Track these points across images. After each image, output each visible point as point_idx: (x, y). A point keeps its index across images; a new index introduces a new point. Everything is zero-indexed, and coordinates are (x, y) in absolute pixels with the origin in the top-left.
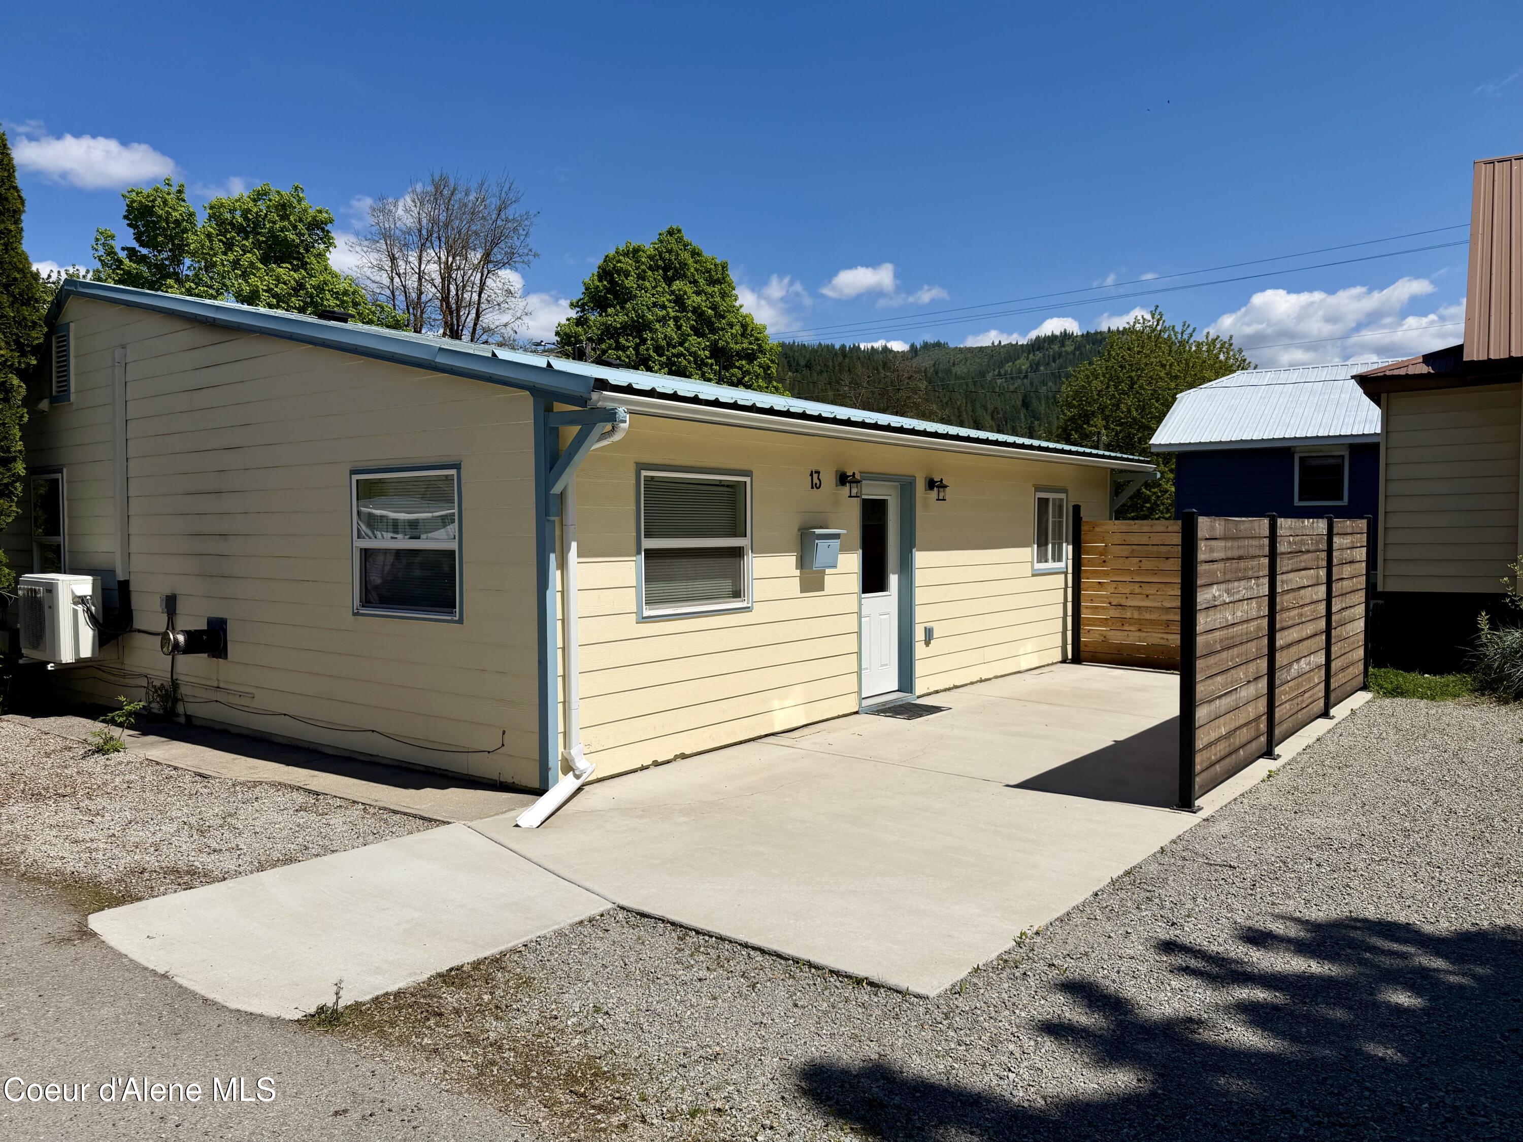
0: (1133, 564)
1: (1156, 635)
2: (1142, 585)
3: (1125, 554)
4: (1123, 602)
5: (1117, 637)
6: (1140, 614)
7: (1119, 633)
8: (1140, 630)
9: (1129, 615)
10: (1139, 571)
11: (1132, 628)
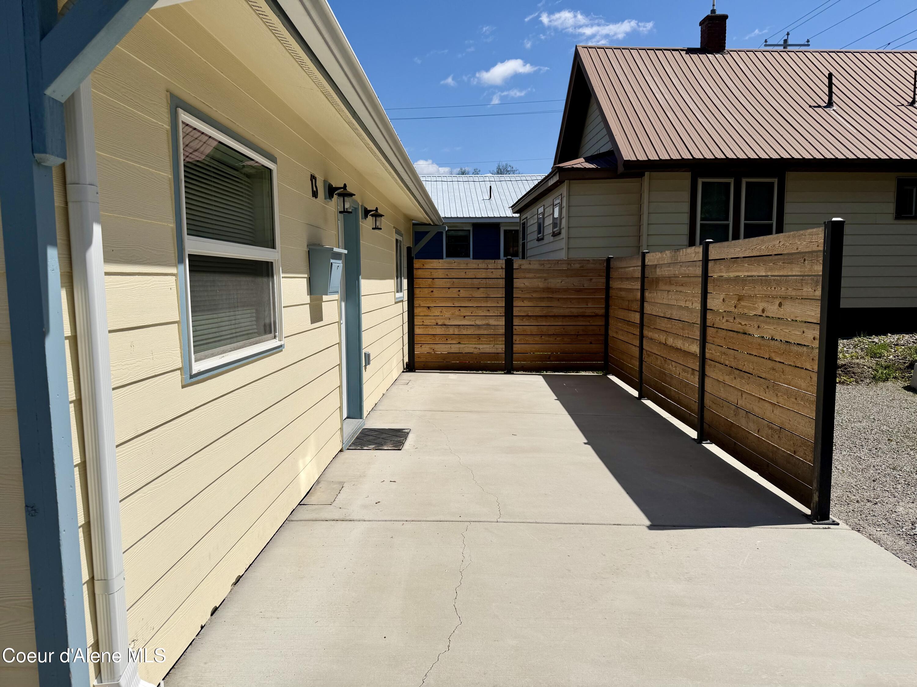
0: (453, 293)
1: (471, 346)
2: (461, 309)
3: (448, 285)
4: (447, 322)
5: (442, 349)
6: (459, 331)
7: (444, 346)
8: (459, 343)
9: (451, 332)
10: (459, 298)
11: (454, 342)
